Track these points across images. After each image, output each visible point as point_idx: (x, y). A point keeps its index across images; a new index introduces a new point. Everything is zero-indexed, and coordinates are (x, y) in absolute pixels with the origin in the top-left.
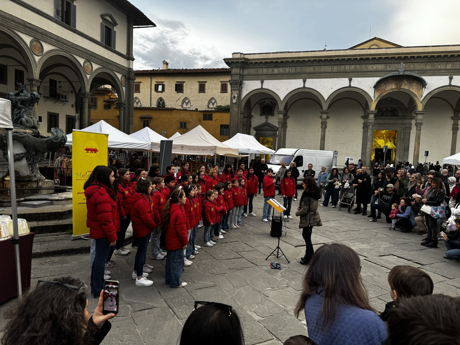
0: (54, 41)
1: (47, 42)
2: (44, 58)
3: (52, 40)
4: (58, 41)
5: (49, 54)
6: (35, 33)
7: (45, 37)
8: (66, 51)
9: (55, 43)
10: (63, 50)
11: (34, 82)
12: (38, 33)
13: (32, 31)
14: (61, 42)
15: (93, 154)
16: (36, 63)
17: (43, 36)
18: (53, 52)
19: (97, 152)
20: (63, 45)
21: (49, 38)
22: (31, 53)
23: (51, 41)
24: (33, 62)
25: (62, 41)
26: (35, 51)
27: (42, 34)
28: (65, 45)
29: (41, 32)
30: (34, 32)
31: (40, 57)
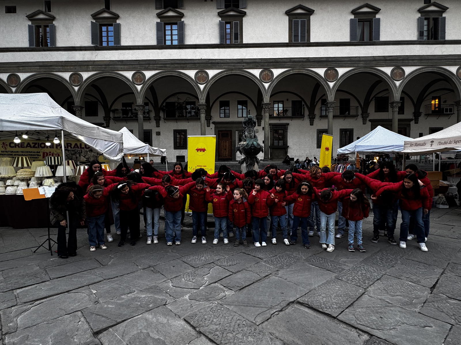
0: (416, 61)
1: (409, 65)
2: (405, 81)
3: (415, 61)
4: (421, 60)
5: (411, 75)
6: (396, 61)
7: (407, 61)
8: (432, 66)
9: (417, 63)
10: (429, 66)
11: (394, 104)
12: (398, 61)
13: (392, 62)
14: (425, 60)
15: (202, 153)
16: (397, 87)
17: (404, 61)
18: (416, 72)
19: (205, 151)
20: (428, 61)
21: (411, 61)
22: (391, 80)
23: (413, 63)
24: (394, 87)
25: (427, 58)
26: (396, 77)
27: (403, 60)
28: (430, 61)
29: (402, 59)
30: (394, 62)
31: (401, 81)
